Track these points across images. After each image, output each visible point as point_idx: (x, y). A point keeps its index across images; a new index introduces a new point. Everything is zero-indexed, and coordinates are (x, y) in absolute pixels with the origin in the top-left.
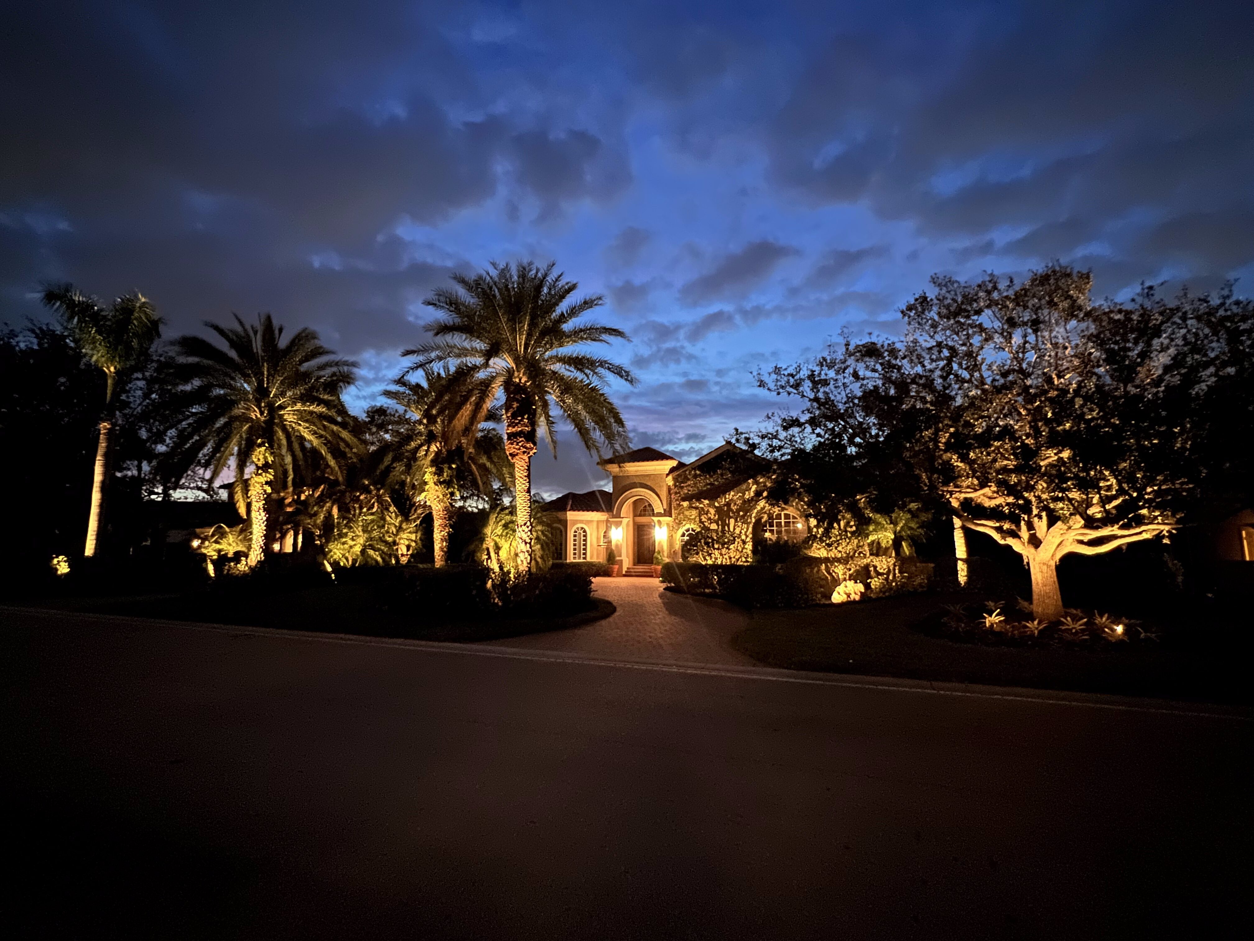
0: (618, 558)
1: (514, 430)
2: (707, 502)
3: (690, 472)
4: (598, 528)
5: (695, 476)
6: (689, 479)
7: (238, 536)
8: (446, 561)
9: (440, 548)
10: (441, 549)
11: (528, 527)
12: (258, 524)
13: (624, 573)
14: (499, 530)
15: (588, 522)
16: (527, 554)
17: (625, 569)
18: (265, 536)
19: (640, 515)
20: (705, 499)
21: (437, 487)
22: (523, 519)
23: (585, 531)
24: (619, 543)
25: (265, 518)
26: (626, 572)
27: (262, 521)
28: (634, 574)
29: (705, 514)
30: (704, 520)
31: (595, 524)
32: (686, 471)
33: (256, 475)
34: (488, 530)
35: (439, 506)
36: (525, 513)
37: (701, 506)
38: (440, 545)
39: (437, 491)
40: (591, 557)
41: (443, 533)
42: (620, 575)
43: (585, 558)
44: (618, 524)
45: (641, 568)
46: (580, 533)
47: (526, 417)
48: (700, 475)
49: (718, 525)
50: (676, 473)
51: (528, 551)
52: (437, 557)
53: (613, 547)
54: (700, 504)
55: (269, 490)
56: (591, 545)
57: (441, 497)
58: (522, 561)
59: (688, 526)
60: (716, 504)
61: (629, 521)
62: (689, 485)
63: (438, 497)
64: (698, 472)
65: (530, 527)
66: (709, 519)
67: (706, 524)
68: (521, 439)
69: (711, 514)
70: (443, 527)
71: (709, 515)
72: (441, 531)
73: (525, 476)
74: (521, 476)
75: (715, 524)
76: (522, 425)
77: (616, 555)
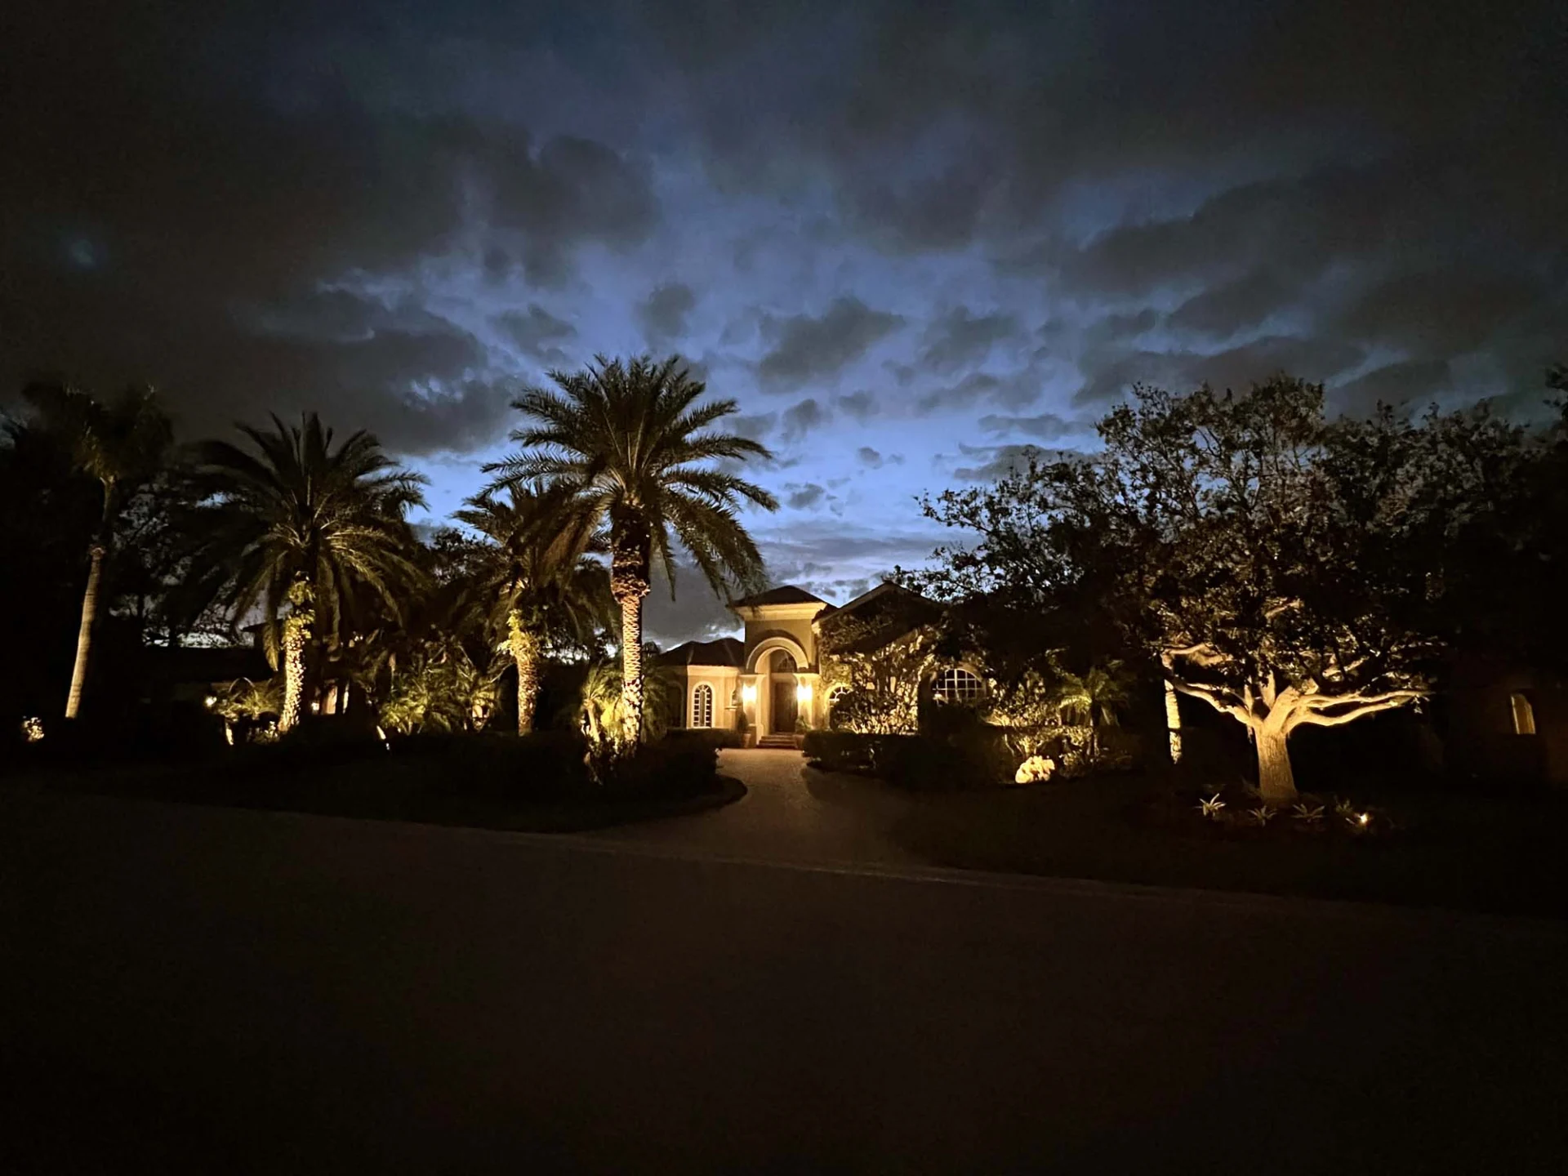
0: (751, 725)
1: (622, 564)
2: (861, 655)
3: (842, 618)
4: (725, 686)
5: (848, 623)
6: (840, 627)
7: (267, 693)
8: (533, 727)
9: (525, 710)
10: (527, 711)
11: (637, 686)
12: (293, 678)
13: (758, 743)
14: (601, 689)
15: (715, 679)
16: (635, 720)
17: (759, 738)
18: (300, 694)
19: (780, 671)
20: (860, 652)
21: (523, 634)
22: (632, 676)
23: (709, 691)
24: (753, 707)
25: (301, 671)
26: (760, 742)
27: (298, 675)
28: (767, 744)
29: (859, 670)
30: (858, 677)
31: (722, 682)
32: (837, 616)
33: (292, 616)
34: (588, 689)
35: (526, 658)
36: (633, 669)
37: (855, 660)
38: (525, 707)
39: (523, 638)
40: (717, 724)
41: (530, 692)
42: (752, 746)
43: (709, 725)
44: (752, 682)
45: (780, 737)
46: (704, 693)
47: (637, 548)
48: (854, 622)
49: (875, 684)
50: (823, 620)
51: (636, 717)
52: (521, 722)
53: (745, 711)
54: (853, 657)
55: (308, 635)
56: (717, 707)
57: (528, 646)
58: (629, 729)
59: (838, 685)
60: (874, 659)
61: (764, 679)
62: (840, 634)
63: (525, 646)
64: (852, 618)
65: (640, 686)
66: (865, 677)
67: (861, 683)
68: (630, 576)
69: (867, 670)
70: (530, 683)
71: (865, 672)
72: (527, 689)
73: (635, 622)
74: (630, 621)
75: (872, 683)
76: (632, 558)
77: (748, 721)
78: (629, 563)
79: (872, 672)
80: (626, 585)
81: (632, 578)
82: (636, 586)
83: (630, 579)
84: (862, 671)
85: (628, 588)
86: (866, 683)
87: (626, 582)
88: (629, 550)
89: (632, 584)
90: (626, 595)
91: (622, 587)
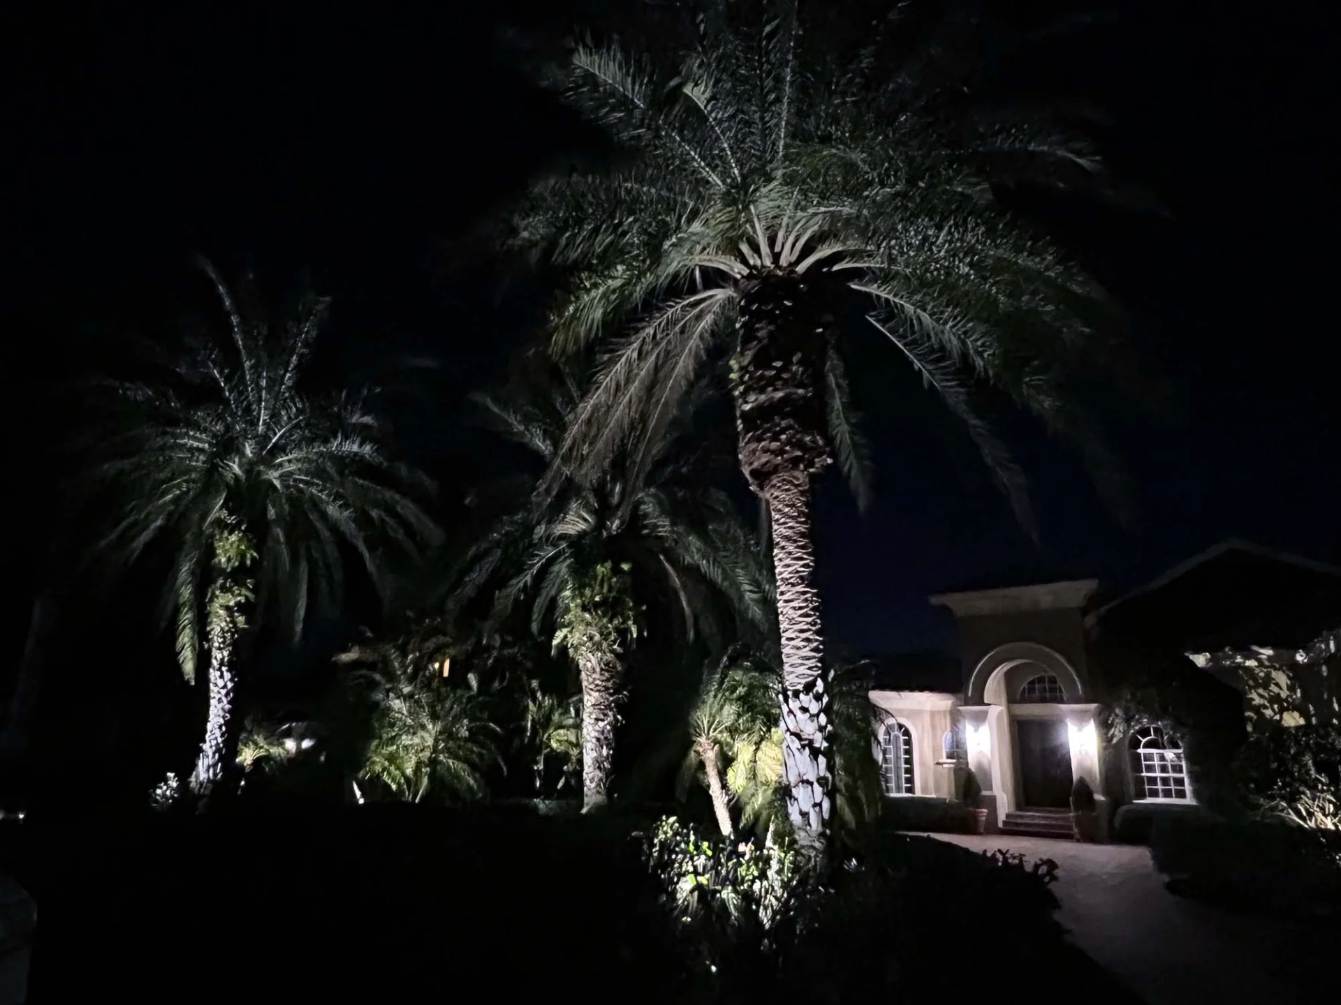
0: (985, 793)
4: (933, 727)
8: (609, 792)
9: (595, 760)
10: (598, 764)
11: (818, 698)
12: (219, 697)
13: (1000, 825)
15: (915, 714)
16: (818, 789)
17: (1002, 817)
18: (227, 723)
19: (1023, 701)
21: (588, 617)
22: (802, 670)
23: (907, 733)
24: (985, 762)
25: (230, 685)
26: (1004, 823)
27: (223, 692)
28: (1022, 828)
31: (927, 718)
33: (221, 590)
35: (595, 660)
36: (806, 652)
38: (594, 754)
39: (588, 624)
40: (924, 789)
41: (601, 724)
42: (992, 829)
43: (910, 790)
44: (980, 718)
45: (1035, 816)
46: (897, 738)
47: (797, 358)
51: (822, 781)
52: (588, 782)
53: (972, 767)
55: (242, 622)
56: (922, 764)
57: (597, 637)
58: (804, 815)
61: (1000, 713)
63: (592, 638)
65: (825, 699)
68: (784, 423)
69: (1277, 685)
70: (603, 708)
71: (1273, 688)
72: (597, 720)
73: (802, 535)
74: (789, 533)
75: (1296, 714)
76: (786, 382)
77: (982, 787)
78: (780, 394)
79: (1291, 688)
80: (775, 445)
81: (790, 427)
82: (800, 445)
83: (783, 431)
84: (1266, 687)
85: (781, 452)
86: (1281, 712)
87: (775, 438)
88: (778, 364)
89: (788, 442)
90: (776, 470)
91: (766, 451)
